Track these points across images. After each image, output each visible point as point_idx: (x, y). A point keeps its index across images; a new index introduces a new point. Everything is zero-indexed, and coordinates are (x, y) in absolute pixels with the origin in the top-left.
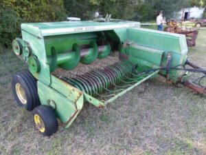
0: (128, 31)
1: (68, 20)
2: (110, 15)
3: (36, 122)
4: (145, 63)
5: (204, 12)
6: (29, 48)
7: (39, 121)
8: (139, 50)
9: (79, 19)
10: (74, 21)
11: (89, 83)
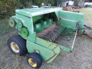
0: (59, 12)
1: (33, 7)
2: (50, 5)
3: (29, 62)
4: (70, 27)
5: (74, 3)
6: (22, 23)
7: (31, 61)
8: (65, 21)
9: (38, 7)
10: (36, 7)
11: (51, 38)
